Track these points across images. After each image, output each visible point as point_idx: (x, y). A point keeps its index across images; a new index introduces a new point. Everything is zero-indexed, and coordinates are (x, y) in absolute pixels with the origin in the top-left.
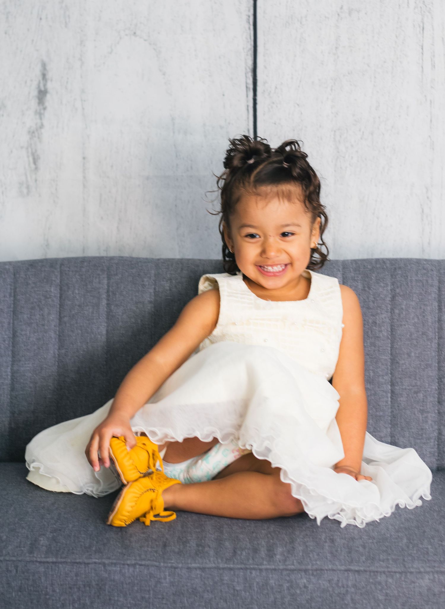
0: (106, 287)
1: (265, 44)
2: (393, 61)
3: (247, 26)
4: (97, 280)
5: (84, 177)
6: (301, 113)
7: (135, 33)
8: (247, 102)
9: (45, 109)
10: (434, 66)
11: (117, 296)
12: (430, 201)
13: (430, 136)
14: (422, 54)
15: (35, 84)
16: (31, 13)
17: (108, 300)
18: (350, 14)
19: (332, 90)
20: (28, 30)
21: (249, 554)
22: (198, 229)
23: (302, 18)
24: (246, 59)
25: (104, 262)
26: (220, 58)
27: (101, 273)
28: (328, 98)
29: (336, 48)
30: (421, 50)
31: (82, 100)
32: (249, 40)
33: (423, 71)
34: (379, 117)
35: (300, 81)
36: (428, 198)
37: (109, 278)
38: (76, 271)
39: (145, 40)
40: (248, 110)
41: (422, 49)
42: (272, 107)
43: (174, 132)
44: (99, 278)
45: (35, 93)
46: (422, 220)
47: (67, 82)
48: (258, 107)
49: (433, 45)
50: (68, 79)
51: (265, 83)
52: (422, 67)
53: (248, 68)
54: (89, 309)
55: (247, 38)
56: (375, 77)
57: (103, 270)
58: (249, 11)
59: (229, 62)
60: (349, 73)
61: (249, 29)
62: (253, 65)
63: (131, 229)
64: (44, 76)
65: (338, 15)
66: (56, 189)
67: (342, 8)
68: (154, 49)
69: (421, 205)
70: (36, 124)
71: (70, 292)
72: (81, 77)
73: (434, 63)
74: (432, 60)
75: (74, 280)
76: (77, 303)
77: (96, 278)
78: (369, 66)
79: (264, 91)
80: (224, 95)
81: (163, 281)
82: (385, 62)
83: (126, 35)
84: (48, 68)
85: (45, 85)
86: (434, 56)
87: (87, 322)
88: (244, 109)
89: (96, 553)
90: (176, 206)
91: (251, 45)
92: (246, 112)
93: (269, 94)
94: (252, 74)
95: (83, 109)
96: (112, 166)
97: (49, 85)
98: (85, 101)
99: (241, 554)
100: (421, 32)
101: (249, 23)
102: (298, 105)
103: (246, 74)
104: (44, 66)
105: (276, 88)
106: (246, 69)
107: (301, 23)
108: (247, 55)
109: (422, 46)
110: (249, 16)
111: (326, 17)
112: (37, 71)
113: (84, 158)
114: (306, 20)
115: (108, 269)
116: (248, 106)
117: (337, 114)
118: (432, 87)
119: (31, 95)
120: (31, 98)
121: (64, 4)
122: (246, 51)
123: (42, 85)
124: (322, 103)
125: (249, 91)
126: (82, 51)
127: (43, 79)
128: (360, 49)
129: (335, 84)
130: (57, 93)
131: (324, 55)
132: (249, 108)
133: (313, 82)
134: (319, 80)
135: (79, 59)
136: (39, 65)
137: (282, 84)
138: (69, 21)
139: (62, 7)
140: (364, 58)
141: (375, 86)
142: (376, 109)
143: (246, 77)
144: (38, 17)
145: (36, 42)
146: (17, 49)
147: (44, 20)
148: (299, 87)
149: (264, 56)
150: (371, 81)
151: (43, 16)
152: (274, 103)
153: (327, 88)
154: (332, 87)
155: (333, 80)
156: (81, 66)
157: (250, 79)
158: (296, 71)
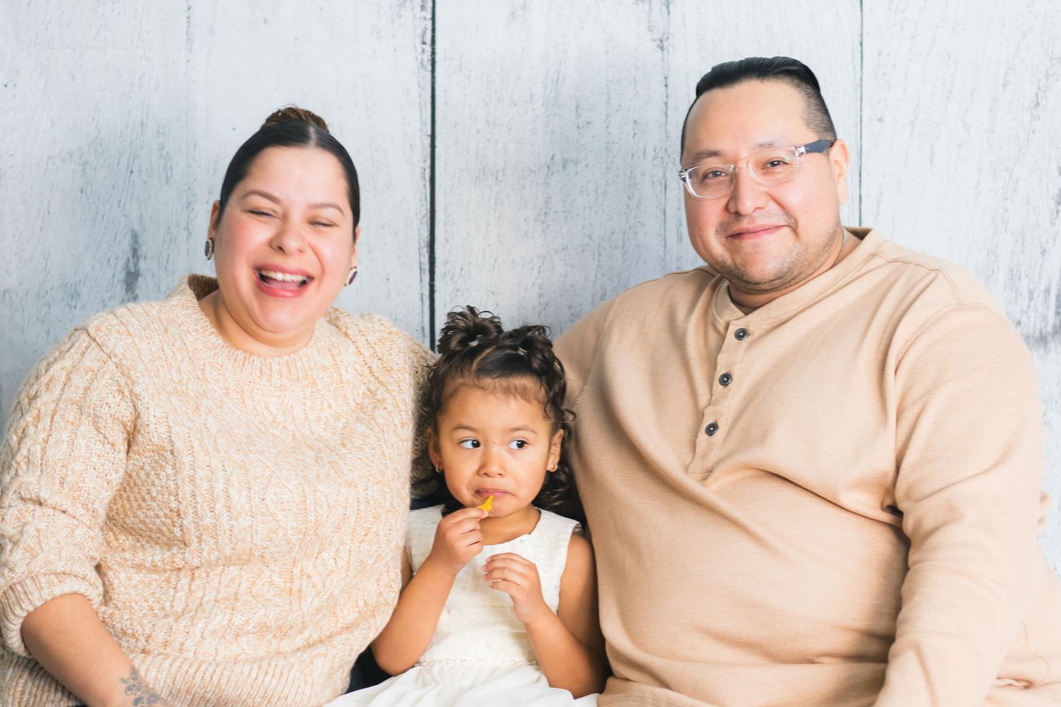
1: (446, 208)
2: (624, 232)
3: (421, 182)
6: (497, 305)
8: (421, 289)
9: (136, 298)
10: (681, 238)
14: (665, 221)
15: (122, 262)
16: (119, 164)
18: (564, 166)
19: (539, 272)
20: (114, 187)
23: (497, 171)
24: (419, 230)
26: (383, 227)
28: (534, 284)
29: (546, 214)
30: (663, 217)
32: (424, 202)
33: (665, 246)
35: (496, 260)
40: (422, 300)
41: (665, 214)
42: (456, 296)
45: (121, 276)
47: (168, 260)
48: (437, 296)
50: (169, 256)
51: (447, 262)
52: (665, 240)
53: (422, 242)
55: (421, 201)
56: (599, 255)
58: (425, 161)
59: (396, 233)
61: (425, 186)
62: (429, 237)
64: (135, 252)
65: (549, 167)
67: (553, 158)
72: (188, 254)
73: (681, 234)
74: (678, 231)
78: (591, 239)
79: (445, 273)
80: (388, 279)
82: (613, 233)
84: (140, 241)
85: (136, 265)
86: (681, 225)
88: (417, 299)
91: (427, 209)
92: (420, 303)
93: (452, 278)
94: (429, 250)
97: (142, 265)
100: (663, 191)
101: (425, 178)
102: (493, 293)
103: (419, 250)
104: (135, 237)
105: (462, 269)
106: (420, 243)
107: (496, 179)
108: (421, 223)
109: (665, 211)
110: (425, 170)
111: (531, 171)
112: (126, 244)
114: (504, 175)
116: (422, 295)
117: (547, 305)
119: (116, 279)
120: (115, 282)
121: (164, 152)
122: (419, 217)
123: (131, 264)
124: (526, 289)
125: (425, 273)
126: (189, 217)
127: (134, 256)
128: (578, 215)
129: (543, 263)
130: (153, 275)
131: (528, 224)
132: (424, 298)
133: (513, 262)
134: (522, 258)
135: (185, 229)
136: (129, 237)
137: (469, 263)
138: (172, 176)
139: (161, 156)
140: (583, 227)
141: (598, 266)
142: (601, 299)
143: (420, 253)
144: (127, 170)
145: (125, 204)
146: (97, 213)
147: (135, 174)
148: (494, 267)
149: (445, 224)
150: (594, 260)
151: (135, 169)
152: (458, 290)
153: (532, 269)
154: (540, 267)
155: (540, 257)
156: (188, 239)
157: (425, 257)
158: (489, 245)
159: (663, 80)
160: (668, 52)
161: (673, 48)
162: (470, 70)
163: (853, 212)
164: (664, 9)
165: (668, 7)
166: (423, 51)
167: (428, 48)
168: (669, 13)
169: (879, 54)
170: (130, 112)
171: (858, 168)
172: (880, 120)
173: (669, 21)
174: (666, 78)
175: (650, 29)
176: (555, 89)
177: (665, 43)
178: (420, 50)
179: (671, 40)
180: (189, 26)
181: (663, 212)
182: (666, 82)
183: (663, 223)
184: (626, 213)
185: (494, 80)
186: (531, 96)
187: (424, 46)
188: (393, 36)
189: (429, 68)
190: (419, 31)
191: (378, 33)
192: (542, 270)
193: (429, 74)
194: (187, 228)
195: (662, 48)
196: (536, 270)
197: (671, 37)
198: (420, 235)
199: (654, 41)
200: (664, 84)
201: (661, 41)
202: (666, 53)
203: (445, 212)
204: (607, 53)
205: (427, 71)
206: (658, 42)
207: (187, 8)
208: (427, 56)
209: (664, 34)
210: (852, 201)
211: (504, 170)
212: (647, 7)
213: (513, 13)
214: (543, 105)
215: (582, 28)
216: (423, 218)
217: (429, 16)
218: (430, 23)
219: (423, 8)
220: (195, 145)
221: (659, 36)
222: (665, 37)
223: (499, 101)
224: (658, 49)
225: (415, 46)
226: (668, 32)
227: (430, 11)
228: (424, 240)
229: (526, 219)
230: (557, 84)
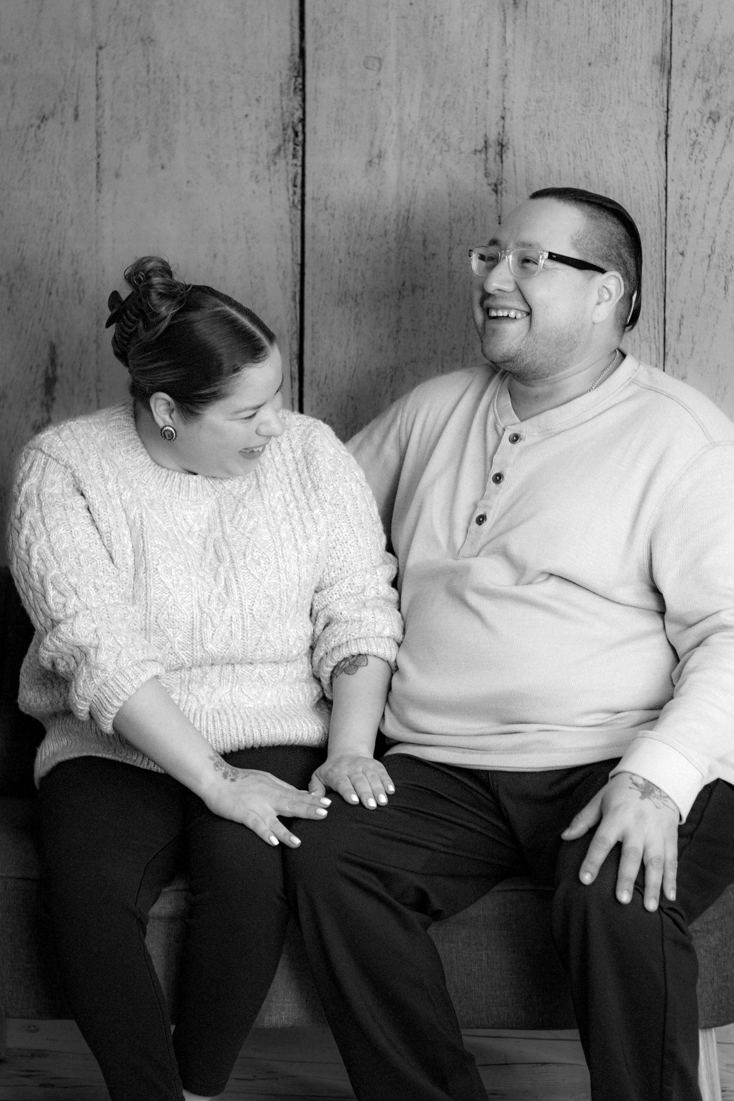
1: (313, 326)
2: (464, 348)
3: (292, 304)
6: (356, 408)
8: (292, 393)
9: (53, 400)
15: (42, 370)
16: (40, 286)
18: (413, 291)
19: (391, 381)
20: (35, 306)
23: (356, 296)
24: (290, 344)
29: (397, 331)
31: (97, 390)
32: (296, 321)
35: (355, 370)
42: (321, 400)
45: (41, 381)
47: (80, 369)
48: (305, 400)
50: (81, 364)
51: (313, 371)
53: (293, 354)
55: (292, 319)
58: (295, 286)
60: (412, 362)
61: (295, 307)
62: (299, 350)
64: (53, 361)
65: (400, 292)
67: (404, 284)
70: (43, 418)
72: (97, 363)
78: (435, 353)
79: (312, 381)
82: (454, 348)
84: (58, 351)
85: (54, 372)
91: (298, 326)
93: (318, 385)
94: (299, 362)
97: (59, 372)
101: (295, 300)
102: (352, 398)
103: (291, 361)
104: (53, 348)
105: (326, 377)
106: (291, 355)
107: (356, 301)
108: (292, 339)
110: (295, 293)
111: (385, 295)
112: (45, 354)
114: (362, 298)
116: (293, 399)
119: (38, 383)
120: (36, 386)
121: (78, 276)
122: (290, 334)
123: (50, 372)
124: (380, 396)
125: (295, 381)
126: (97, 332)
127: (52, 365)
128: (425, 333)
129: (395, 373)
130: (68, 381)
131: (382, 340)
132: (294, 402)
133: (370, 371)
134: (377, 369)
135: (94, 342)
136: (48, 348)
137: (333, 373)
138: (84, 297)
139: (75, 280)
140: (429, 343)
143: (291, 364)
144: (47, 291)
145: (45, 320)
146: (22, 328)
147: (53, 296)
148: (353, 376)
149: (312, 340)
151: (54, 291)
152: (323, 396)
153: (386, 378)
154: (392, 377)
155: (393, 368)
156: (97, 350)
157: (295, 367)
158: (349, 358)
159: (497, 218)
160: (502, 195)
161: (506, 191)
162: (335, 210)
163: (658, 333)
164: (498, 158)
165: (501, 156)
166: (295, 193)
167: (299, 191)
168: (502, 162)
169: (681, 198)
170: (49, 243)
171: (663, 295)
172: (682, 254)
173: (502, 168)
174: (500, 217)
175: (486, 175)
176: (406, 226)
177: (499, 188)
178: (291, 192)
179: (503, 185)
180: (98, 171)
182: (500, 220)
184: (465, 332)
185: (354, 218)
186: (385, 231)
187: (295, 189)
188: (270, 180)
189: (299, 207)
190: (291, 176)
191: (257, 177)
192: (394, 378)
193: (299, 212)
194: (96, 341)
195: (496, 192)
196: (388, 380)
197: (504, 182)
198: (291, 347)
199: (489, 185)
200: (498, 222)
201: (496, 185)
202: (499, 195)
203: (313, 329)
204: (450, 195)
205: (297, 209)
206: (493, 186)
207: (96, 155)
208: (298, 198)
209: (498, 180)
210: (658, 322)
211: (362, 294)
212: (483, 156)
213: (371, 161)
214: (395, 239)
215: (429, 174)
216: (294, 334)
217: (299, 163)
218: (300, 170)
219: (294, 156)
220: (103, 271)
221: (494, 181)
222: (499, 182)
223: (358, 235)
224: (493, 192)
225: (288, 189)
226: (502, 178)
227: (300, 159)
228: (294, 353)
229: (380, 336)
230: (407, 221)
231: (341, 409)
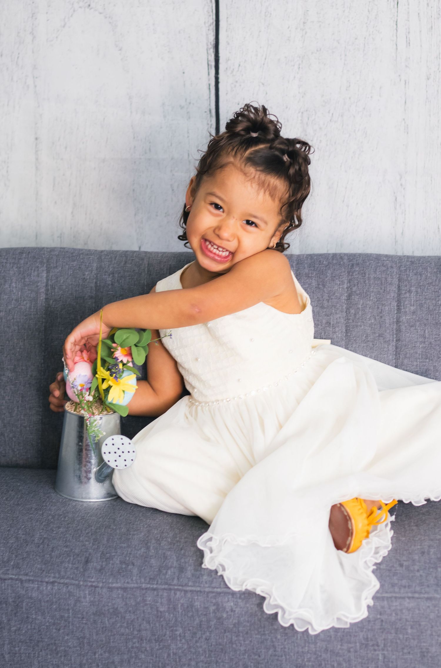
0: (45, 281)
1: (227, 18)
2: (365, 38)
4: (36, 273)
5: (37, 159)
6: (266, 93)
7: (89, 6)
8: (209, 80)
10: (409, 43)
11: (56, 290)
12: (404, 189)
13: (404, 119)
14: (397, 30)
17: (47, 294)
19: (299, 68)
21: (174, 573)
22: (157, 216)
24: (207, 35)
25: (44, 254)
26: (179, 32)
27: (40, 266)
28: (294, 77)
29: (304, 23)
30: (395, 26)
31: (34, 77)
32: (211, 14)
33: (397, 49)
34: (350, 98)
35: (265, 59)
36: (401, 185)
37: (48, 272)
38: (14, 263)
39: (100, 13)
40: (210, 89)
42: (235, 86)
43: (131, 112)
44: (38, 270)
46: (395, 209)
47: (18, 58)
48: (221, 86)
49: (408, 21)
50: (19, 54)
51: (228, 60)
52: (396, 45)
53: (209, 44)
54: (27, 303)
55: (208, 12)
56: (346, 55)
57: (42, 263)
59: (189, 37)
60: (317, 51)
61: (211, 1)
62: (215, 40)
63: (86, 214)
66: (7, 172)
68: (110, 23)
69: (394, 193)
71: (7, 286)
72: (33, 52)
73: (409, 40)
74: (406, 37)
75: (11, 272)
76: (14, 297)
77: (34, 271)
78: (339, 43)
79: (227, 69)
80: (184, 73)
81: (105, 275)
82: (356, 39)
83: (80, 7)
86: (409, 33)
87: (25, 318)
88: (206, 87)
89: (13, 568)
90: (134, 190)
91: (213, 19)
92: (208, 91)
93: (232, 72)
94: (215, 51)
95: (35, 86)
96: (66, 148)
98: (37, 78)
99: (166, 572)
100: (396, 6)
102: (263, 84)
103: (207, 50)
105: (239, 65)
106: (207, 45)
108: (209, 30)
113: (36, 139)
115: (48, 261)
116: (209, 85)
117: (305, 94)
118: (406, 66)
122: (207, 25)
124: (289, 82)
125: (211, 68)
126: (33, 24)
128: (329, 24)
129: (302, 61)
130: (7, 69)
131: (290, 31)
132: (211, 87)
133: (279, 60)
134: (286, 57)
135: (30, 33)
137: (245, 61)
140: (333, 34)
141: (345, 64)
142: (346, 90)
143: (208, 53)
148: (264, 64)
149: (227, 31)
150: (341, 59)
152: (237, 82)
153: (294, 66)
154: (299, 65)
155: (300, 57)
156: (33, 41)
157: (211, 56)
158: (261, 47)
181: (395, 23)
183: (395, 31)
192: (301, 66)
198: (207, 38)
203: (227, 21)
216: (210, 25)
228: (211, 43)
229: (289, 27)
231: (253, 94)
